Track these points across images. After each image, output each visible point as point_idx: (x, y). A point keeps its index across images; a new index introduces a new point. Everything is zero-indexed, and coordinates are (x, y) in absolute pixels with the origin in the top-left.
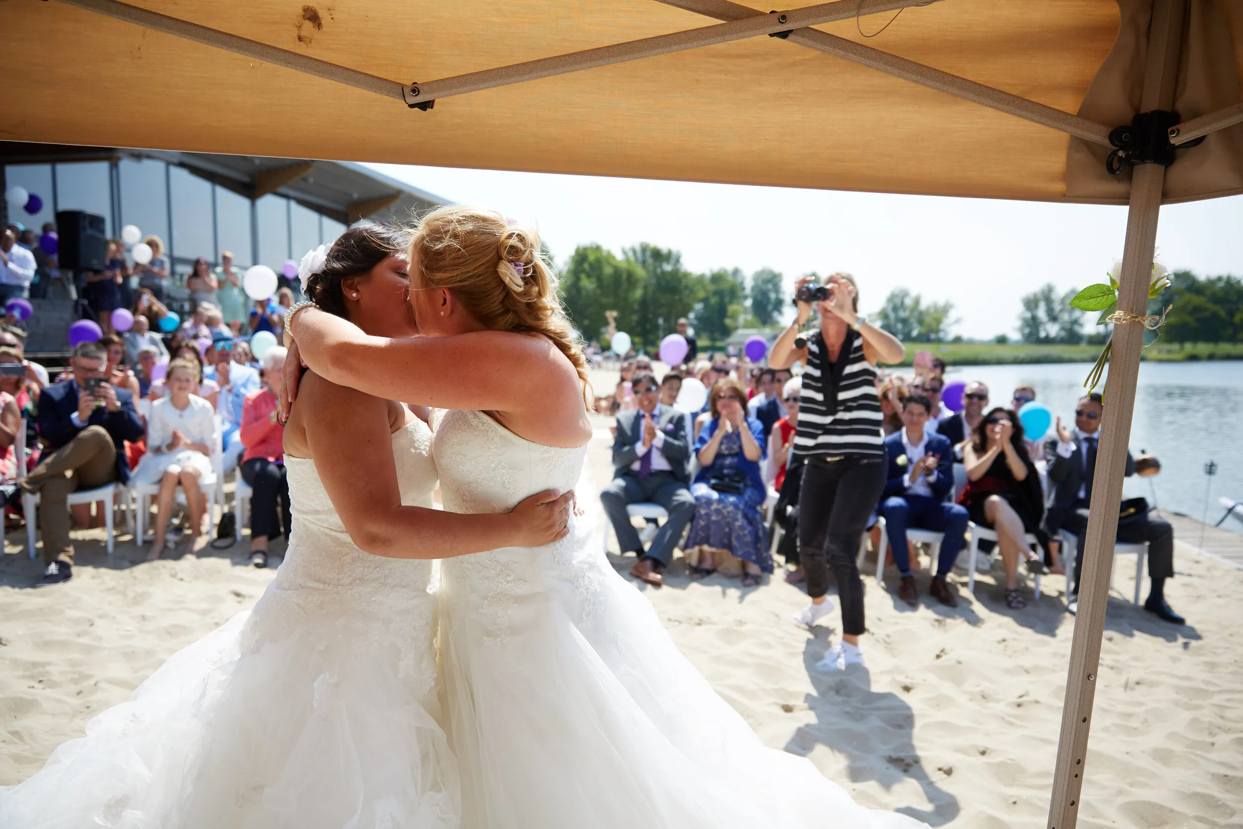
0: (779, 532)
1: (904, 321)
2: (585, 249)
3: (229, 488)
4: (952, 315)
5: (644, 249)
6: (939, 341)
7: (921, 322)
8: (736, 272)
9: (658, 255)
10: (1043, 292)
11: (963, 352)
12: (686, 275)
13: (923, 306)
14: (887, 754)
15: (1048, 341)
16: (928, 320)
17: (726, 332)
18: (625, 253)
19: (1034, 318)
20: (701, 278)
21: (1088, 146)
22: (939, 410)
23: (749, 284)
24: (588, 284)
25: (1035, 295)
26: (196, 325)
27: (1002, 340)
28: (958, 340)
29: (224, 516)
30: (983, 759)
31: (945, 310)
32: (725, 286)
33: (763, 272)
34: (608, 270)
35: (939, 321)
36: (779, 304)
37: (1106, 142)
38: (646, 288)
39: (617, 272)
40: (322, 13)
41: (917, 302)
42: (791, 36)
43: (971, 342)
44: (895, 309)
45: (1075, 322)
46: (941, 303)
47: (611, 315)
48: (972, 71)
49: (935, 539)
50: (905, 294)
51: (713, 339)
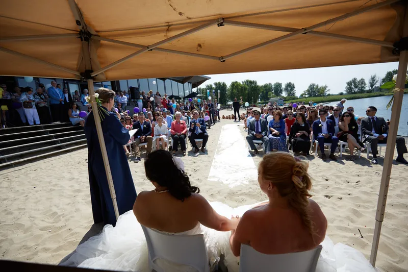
0: (289, 145)
1: (314, 92)
2: (234, 83)
3: (170, 140)
4: (327, 89)
5: (247, 81)
6: (324, 96)
7: (319, 92)
8: (270, 84)
9: (251, 82)
10: (353, 80)
11: (331, 98)
12: (258, 86)
13: (319, 87)
14: (324, 194)
15: (355, 93)
16: (320, 91)
17: (268, 99)
18: (243, 83)
19: (350, 88)
20: (262, 86)
21: (387, 48)
22: (328, 114)
23: (273, 87)
24: (235, 91)
25: (350, 81)
26: (158, 108)
27: (341, 94)
28: (329, 95)
29: (170, 147)
30: (349, 196)
31: (325, 87)
32: (267, 88)
33: (277, 83)
34: (240, 87)
35: (324, 91)
36: (281, 91)
37: (392, 47)
38: (249, 90)
39: (242, 87)
40: (202, 45)
41: (317, 86)
42: (307, 34)
43: (333, 95)
44: (311, 89)
45: (363, 87)
46: (324, 86)
47: (241, 97)
48: (354, 34)
49: (330, 145)
50: (314, 85)
51: (265, 101)
